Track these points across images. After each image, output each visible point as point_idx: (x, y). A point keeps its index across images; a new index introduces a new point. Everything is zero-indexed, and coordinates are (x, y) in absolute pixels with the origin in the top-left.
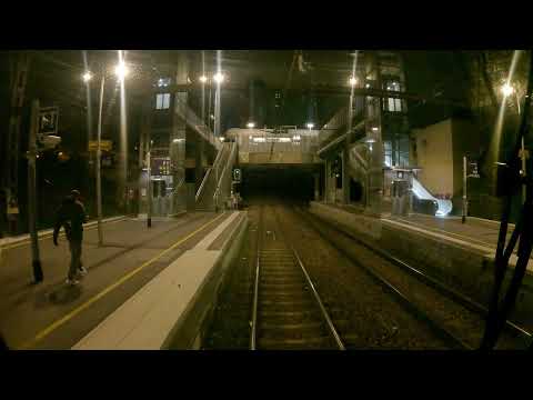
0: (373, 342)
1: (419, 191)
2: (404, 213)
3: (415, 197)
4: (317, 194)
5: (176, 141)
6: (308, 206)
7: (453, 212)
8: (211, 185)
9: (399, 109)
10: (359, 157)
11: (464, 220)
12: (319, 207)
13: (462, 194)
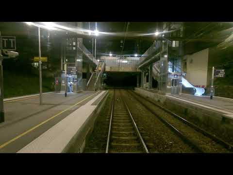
0: (160, 148)
1: (186, 84)
2: (178, 93)
3: (183, 86)
4: (138, 84)
5: (78, 60)
6: (134, 89)
7: (205, 94)
8: (94, 80)
9: (178, 45)
10: (157, 68)
11: (211, 98)
12: (138, 90)
13: (210, 85)
